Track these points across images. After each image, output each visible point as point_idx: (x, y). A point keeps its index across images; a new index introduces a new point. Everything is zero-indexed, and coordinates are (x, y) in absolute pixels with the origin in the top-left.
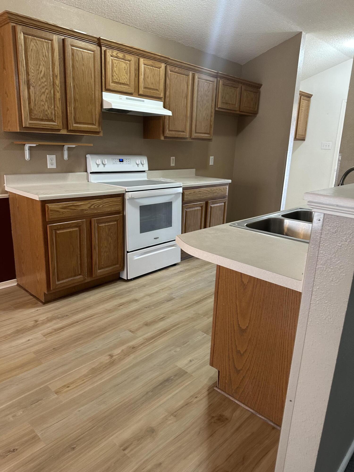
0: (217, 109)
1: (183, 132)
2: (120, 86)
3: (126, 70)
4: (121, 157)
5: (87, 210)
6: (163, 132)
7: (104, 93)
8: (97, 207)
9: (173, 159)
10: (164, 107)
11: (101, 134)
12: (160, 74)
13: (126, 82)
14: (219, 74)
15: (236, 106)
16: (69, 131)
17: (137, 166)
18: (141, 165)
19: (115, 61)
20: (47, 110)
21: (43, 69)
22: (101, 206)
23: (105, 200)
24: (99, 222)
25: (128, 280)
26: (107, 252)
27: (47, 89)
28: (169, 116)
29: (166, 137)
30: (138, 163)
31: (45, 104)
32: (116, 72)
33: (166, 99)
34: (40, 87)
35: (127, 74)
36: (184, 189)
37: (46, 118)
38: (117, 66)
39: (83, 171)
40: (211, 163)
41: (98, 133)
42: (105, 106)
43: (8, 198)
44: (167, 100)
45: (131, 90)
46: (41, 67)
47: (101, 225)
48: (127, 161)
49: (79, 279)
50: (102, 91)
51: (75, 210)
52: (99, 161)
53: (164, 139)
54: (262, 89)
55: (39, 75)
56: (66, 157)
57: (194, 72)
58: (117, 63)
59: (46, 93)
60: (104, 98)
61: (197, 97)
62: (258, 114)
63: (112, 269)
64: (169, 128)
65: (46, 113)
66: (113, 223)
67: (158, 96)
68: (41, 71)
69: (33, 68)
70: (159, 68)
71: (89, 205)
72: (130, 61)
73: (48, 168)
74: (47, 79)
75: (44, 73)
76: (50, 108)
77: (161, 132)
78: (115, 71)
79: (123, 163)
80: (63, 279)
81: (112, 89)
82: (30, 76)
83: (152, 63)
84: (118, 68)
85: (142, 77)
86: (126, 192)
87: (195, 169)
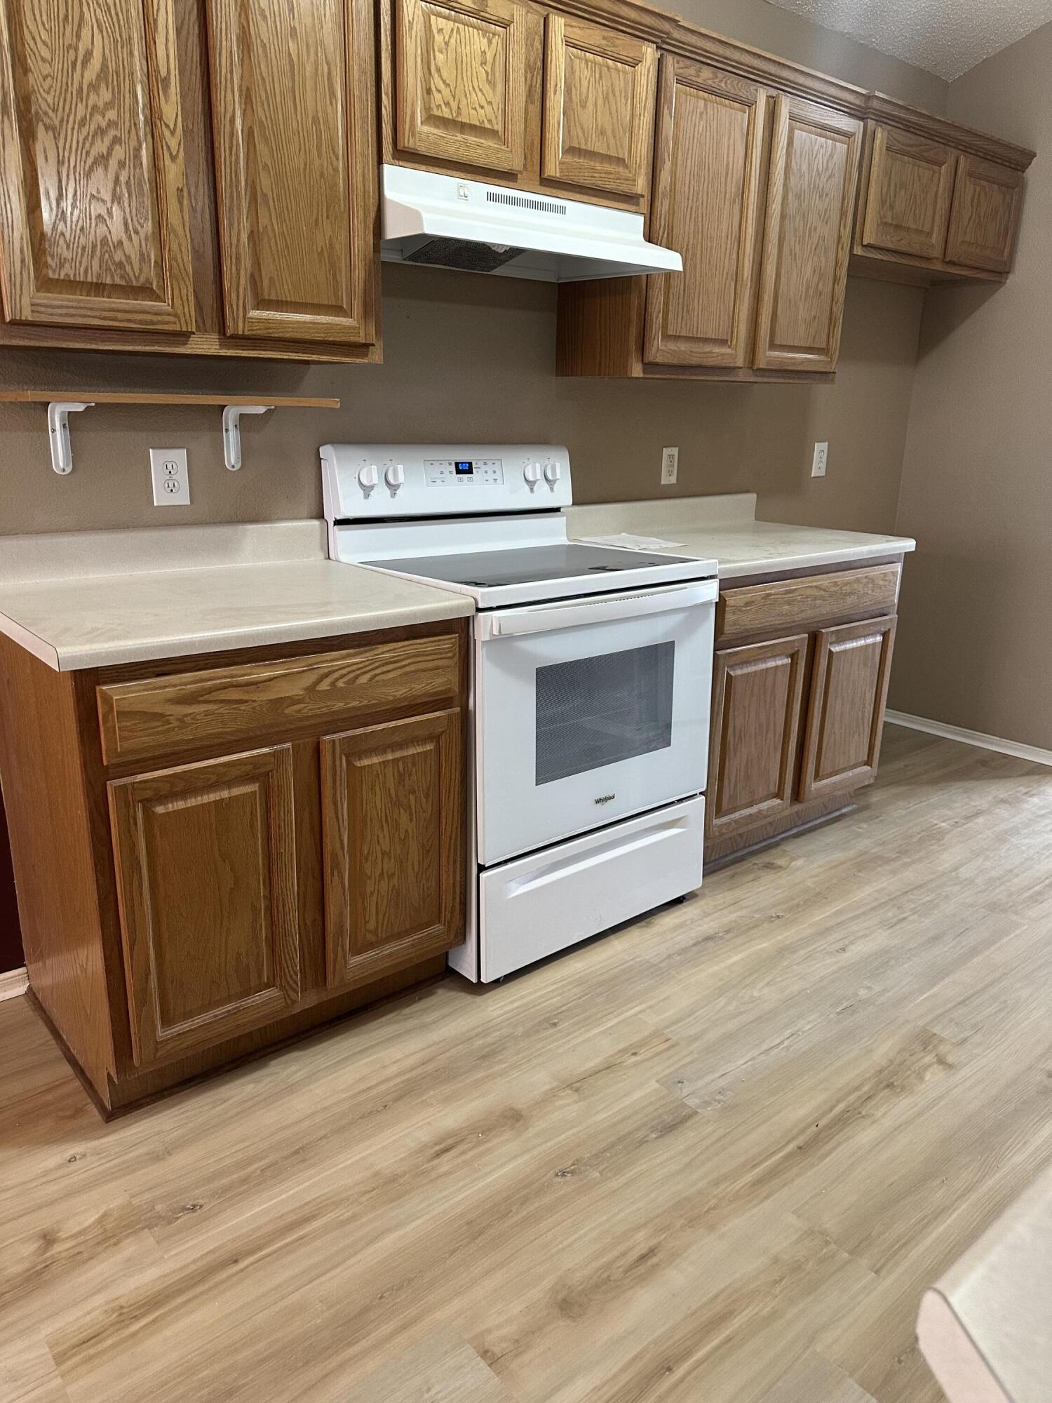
0: (858, 251)
1: (723, 342)
2: (460, 137)
3: (488, 68)
4: (464, 455)
5: (299, 702)
6: (642, 347)
7: (388, 169)
8: (347, 683)
9: (671, 456)
10: (650, 237)
11: (376, 356)
12: (638, 89)
13: (490, 121)
14: (875, 104)
15: (934, 241)
16: (228, 339)
17: (527, 488)
18: (546, 487)
19: (442, 23)
20: (121, 243)
21: (96, 43)
22: (364, 679)
23: (385, 652)
24: (354, 749)
26: (391, 876)
27: (116, 140)
28: (669, 274)
29: (648, 366)
30: (531, 478)
31: (110, 213)
32: (445, 74)
33: (658, 204)
34: (85, 131)
35: (492, 84)
36: (726, 585)
37: (118, 281)
38: (447, 44)
39: (306, 513)
40: (818, 468)
41: (362, 348)
42: (394, 230)
44: (663, 206)
45: (512, 159)
46: (86, 33)
47: (366, 762)
48: (489, 468)
49: (264, 1004)
50: (380, 162)
51: (243, 707)
52: (371, 474)
53: (641, 375)
54: (1033, 173)
55: (77, 76)
56: (232, 457)
57: (774, 93)
58: (447, 32)
59: (113, 164)
60: (389, 193)
61: (785, 198)
62: (1011, 277)
63: (413, 946)
64: (665, 328)
65: (118, 256)
66: (420, 749)
67: (624, 188)
68: (89, 54)
69: (45, 36)
70: (634, 63)
71: (310, 679)
72: (505, 25)
73: (156, 504)
74: (117, 93)
75: (104, 66)
76: (137, 232)
77: (633, 345)
78: (438, 70)
79: (470, 480)
80: (187, 1015)
81: (423, 152)
83: (604, 38)
84: (451, 55)
85: (556, 102)
86: (479, 610)
87: (755, 495)
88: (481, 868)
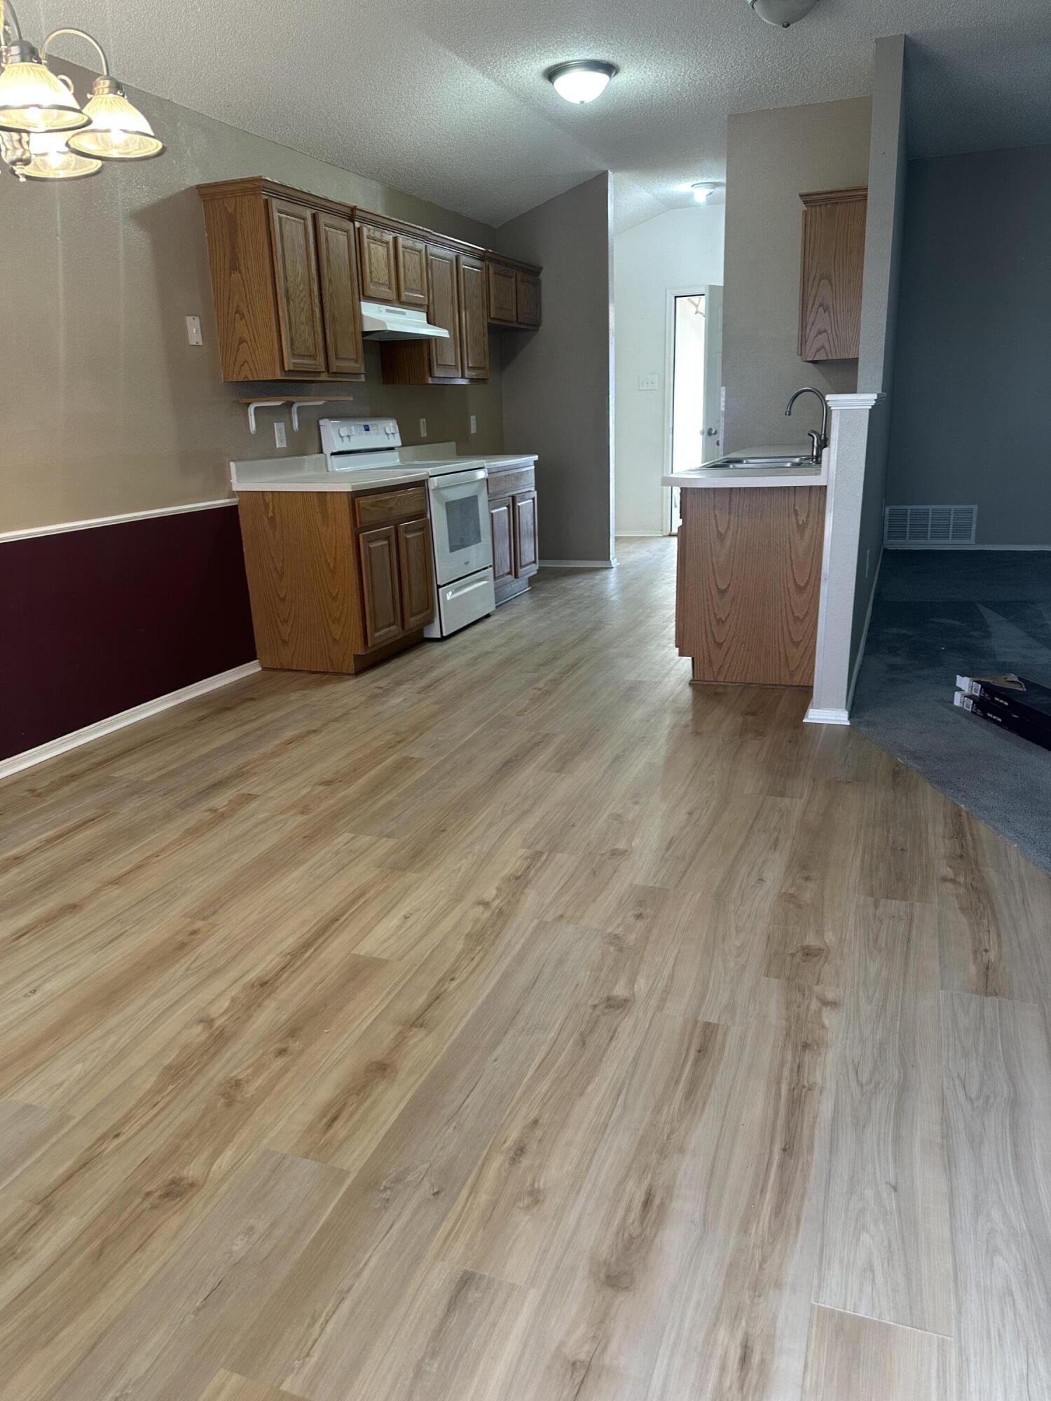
0: (490, 321)
1: (454, 367)
2: (379, 288)
3: (385, 262)
4: (366, 423)
5: (394, 509)
6: (430, 370)
7: (362, 303)
8: (402, 503)
9: (424, 425)
10: (428, 323)
11: (363, 378)
12: (422, 262)
13: (386, 281)
14: (487, 254)
15: (513, 313)
16: (331, 374)
18: (393, 437)
19: (372, 245)
20: (308, 339)
21: (299, 268)
22: (406, 502)
23: (410, 492)
24: (405, 531)
25: (443, 639)
29: (433, 378)
30: (388, 432)
31: (305, 329)
33: (429, 307)
34: (299, 299)
35: (387, 267)
37: (308, 354)
38: (374, 253)
39: (316, 451)
40: (473, 430)
41: (360, 375)
42: (365, 328)
43: (237, 506)
45: (393, 296)
46: (297, 266)
47: (408, 537)
48: (374, 428)
49: (393, 631)
50: (360, 301)
51: (383, 510)
52: (344, 432)
53: (431, 383)
54: (543, 276)
55: (297, 280)
56: (296, 424)
57: (457, 254)
58: (374, 248)
59: (304, 310)
60: (363, 313)
61: (465, 299)
62: (541, 327)
63: (424, 617)
64: (437, 361)
65: (307, 344)
66: (420, 533)
67: (421, 303)
68: (298, 272)
69: (290, 268)
70: (420, 251)
71: (393, 500)
72: (387, 243)
73: (278, 446)
74: (304, 285)
75: (301, 275)
76: (311, 335)
77: (427, 368)
78: (374, 264)
79: (370, 434)
80: (380, 629)
81: (372, 296)
82: (288, 283)
83: (412, 243)
84: (375, 258)
85: (402, 270)
86: (431, 477)
87: (454, 443)
88: (439, 587)
